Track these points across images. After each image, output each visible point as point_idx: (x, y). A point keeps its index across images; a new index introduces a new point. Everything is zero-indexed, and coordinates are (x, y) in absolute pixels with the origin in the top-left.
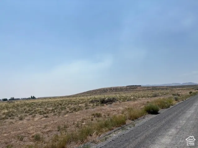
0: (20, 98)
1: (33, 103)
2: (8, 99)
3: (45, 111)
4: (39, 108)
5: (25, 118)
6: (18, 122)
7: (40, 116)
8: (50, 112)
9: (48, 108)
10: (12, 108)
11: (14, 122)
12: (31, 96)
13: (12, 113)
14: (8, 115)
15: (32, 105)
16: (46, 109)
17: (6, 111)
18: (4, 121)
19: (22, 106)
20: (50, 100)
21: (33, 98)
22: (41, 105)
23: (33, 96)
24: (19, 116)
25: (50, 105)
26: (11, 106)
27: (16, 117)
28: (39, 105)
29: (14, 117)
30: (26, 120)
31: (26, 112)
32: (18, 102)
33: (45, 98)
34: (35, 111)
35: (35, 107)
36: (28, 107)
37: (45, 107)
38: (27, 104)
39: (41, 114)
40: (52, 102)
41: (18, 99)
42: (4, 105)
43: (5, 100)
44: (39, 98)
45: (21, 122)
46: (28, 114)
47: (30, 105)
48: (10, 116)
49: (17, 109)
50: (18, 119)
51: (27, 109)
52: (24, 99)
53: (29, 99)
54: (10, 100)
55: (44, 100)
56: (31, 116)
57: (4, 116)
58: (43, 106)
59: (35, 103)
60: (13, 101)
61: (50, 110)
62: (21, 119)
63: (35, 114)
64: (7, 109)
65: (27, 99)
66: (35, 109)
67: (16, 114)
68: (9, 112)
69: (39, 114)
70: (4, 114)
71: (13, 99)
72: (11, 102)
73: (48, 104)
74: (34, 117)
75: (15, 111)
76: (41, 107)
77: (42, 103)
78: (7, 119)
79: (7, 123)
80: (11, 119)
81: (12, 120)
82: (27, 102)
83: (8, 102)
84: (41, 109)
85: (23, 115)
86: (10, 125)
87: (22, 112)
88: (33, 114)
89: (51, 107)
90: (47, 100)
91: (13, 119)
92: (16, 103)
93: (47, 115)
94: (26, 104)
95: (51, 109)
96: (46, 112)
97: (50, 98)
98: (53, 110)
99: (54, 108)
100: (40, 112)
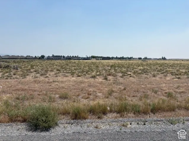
0: (152, 58)
1: (164, 64)
2: (142, 58)
3: (177, 72)
4: (171, 69)
5: (158, 76)
6: (152, 78)
7: (171, 76)
8: (182, 74)
9: (180, 70)
10: (146, 66)
11: (148, 77)
12: (162, 57)
13: (146, 70)
14: (143, 71)
15: (163, 65)
16: (178, 71)
17: (142, 68)
18: (141, 75)
19: (154, 65)
20: (182, 62)
21: (164, 59)
22: (172, 66)
23: (164, 57)
24: (152, 73)
25: (183, 67)
26: (145, 64)
27: (149, 74)
28: (170, 66)
29: (148, 73)
30: (159, 77)
31: (158, 71)
32: (151, 61)
33: (177, 60)
34: (167, 71)
35: (166, 67)
36: (160, 67)
37: (177, 68)
38: (159, 64)
39: (172, 75)
40: (185, 64)
41: (150, 59)
42: (140, 63)
43: (140, 59)
44: (169, 60)
45: (154, 78)
46: (160, 73)
47: (161, 65)
48: (145, 72)
49: (150, 67)
50: (152, 76)
51: (159, 68)
52: (155, 59)
53: (160, 59)
54: (144, 59)
55: (176, 62)
56: (163, 75)
57: (140, 72)
58: (175, 68)
59: (166, 64)
60: (147, 60)
61: (182, 72)
62: (154, 76)
63: (167, 74)
64: (142, 66)
65: (158, 59)
66: (166, 70)
67: (150, 71)
68: (144, 69)
69: (170, 74)
70: (140, 70)
71: (146, 58)
72: (145, 61)
73: (180, 66)
74: (166, 76)
75: (149, 68)
76: (172, 68)
77: (173, 64)
78: (143, 74)
79: (143, 77)
80: (146, 74)
81: (146, 76)
82: (158, 62)
83: (143, 60)
84: (172, 70)
85: (156, 73)
86: (146, 80)
87: (154, 70)
88: (165, 74)
89: (184, 69)
90: (179, 62)
91: (148, 75)
92: (149, 62)
93: (179, 76)
94: (157, 64)
95: (184, 71)
96: (178, 74)
97: (183, 61)
98: (186, 72)
99: (187, 71)
100: (172, 72)
